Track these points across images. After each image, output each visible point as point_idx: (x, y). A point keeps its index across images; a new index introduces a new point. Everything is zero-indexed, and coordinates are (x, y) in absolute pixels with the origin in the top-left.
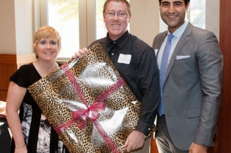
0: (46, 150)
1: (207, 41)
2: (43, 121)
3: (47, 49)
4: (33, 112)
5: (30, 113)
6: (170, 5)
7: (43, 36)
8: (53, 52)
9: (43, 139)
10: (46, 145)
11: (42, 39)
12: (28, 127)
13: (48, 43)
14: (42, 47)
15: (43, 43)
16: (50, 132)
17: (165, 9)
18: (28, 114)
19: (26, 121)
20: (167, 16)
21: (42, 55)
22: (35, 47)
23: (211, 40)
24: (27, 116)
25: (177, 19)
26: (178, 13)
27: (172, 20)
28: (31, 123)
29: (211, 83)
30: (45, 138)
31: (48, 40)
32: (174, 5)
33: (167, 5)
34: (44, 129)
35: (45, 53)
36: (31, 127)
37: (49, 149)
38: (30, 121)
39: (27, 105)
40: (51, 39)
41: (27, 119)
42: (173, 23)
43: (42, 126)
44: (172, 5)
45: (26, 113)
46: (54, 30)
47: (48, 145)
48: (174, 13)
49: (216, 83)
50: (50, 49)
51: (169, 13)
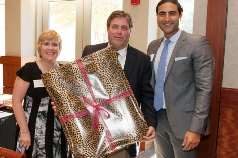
0: (41, 137)
1: (201, 44)
2: (40, 112)
3: (49, 50)
4: (33, 104)
5: (31, 104)
6: (166, 15)
7: (47, 38)
8: (54, 53)
9: (40, 127)
10: (42, 133)
11: (46, 41)
12: (28, 117)
13: (51, 45)
14: (45, 48)
15: (47, 44)
16: (46, 122)
17: (162, 18)
18: (29, 105)
19: (27, 111)
20: (163, 24)
21: (44, 55)
22: (39, 48)
23: (204, 43)
24: (28, 107)
25: (172, 26)
26: (173, 21)
27: (168, 27)
28: (31, 113)
29: (205, 79)
30: (41, 127)
31: (51, 42)
32: (169, 14)
33: (163, 14)
34: (41, 119)
35: (47, 53)
36: (30, 116)
37: (44, 137)
38: (30, 111)
39: (29, 97)
40: (53, 42)
41: (28, 109)
42: (168, 30)
43: (39, 116)
44: (167, 14)
45: (28, 104)
46: (56, 33)
47: (44, 133)
48: (169, 21)
49: (210, 79)
50: (52, 50)
51: (165, 21)
